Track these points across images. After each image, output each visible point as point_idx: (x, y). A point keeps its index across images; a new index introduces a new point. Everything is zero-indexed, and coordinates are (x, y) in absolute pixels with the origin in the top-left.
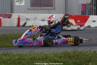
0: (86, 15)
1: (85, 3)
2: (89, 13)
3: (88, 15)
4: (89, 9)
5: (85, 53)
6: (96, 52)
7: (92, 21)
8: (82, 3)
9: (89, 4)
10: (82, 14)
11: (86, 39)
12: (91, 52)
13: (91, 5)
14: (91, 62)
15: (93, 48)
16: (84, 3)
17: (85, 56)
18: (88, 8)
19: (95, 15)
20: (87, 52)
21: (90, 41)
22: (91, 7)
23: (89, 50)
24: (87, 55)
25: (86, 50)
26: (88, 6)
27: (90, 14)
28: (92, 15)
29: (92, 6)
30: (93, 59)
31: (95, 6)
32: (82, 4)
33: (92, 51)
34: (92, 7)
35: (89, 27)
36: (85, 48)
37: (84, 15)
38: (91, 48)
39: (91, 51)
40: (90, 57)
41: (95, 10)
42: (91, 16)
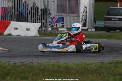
0: (7, 21)
1: (6, 7)
2: (10, 18)
3: (9, 21)
4: (10, 14)
5: (3, 64)
6: (16, 64)
7: (13, 29)
8: (2, 6)
9: (10, 7)
10: (2, 20)
11: (5, 49)
12: (11, 64)
13: (12, 9)
14: (9, 75)
15: (13, 59)
16: (4, 7)
17: (2, 68)
18: (9, 12)
19: (17, 21)
20: (5, 63)
21: (10, 51)
22: (12, 12)
23: (8, 61)
24: (5, 68)
25: (5, 61)
26: (9, 10)
27: (11, 20)
28: (14, 21)
29: (14, 10)
30: (12, 72)
31: (17, 11)
32: (2, 8)
33: (12, 62)
34: (14, 12)
35: (10, 35)
36: (3, 59)
37: (4, 20)
38: (11, 59)
39: (10, 62)
40: (9, 69)
41: (17, 15)
42: (12, 22)
